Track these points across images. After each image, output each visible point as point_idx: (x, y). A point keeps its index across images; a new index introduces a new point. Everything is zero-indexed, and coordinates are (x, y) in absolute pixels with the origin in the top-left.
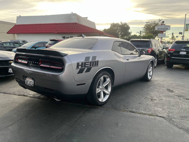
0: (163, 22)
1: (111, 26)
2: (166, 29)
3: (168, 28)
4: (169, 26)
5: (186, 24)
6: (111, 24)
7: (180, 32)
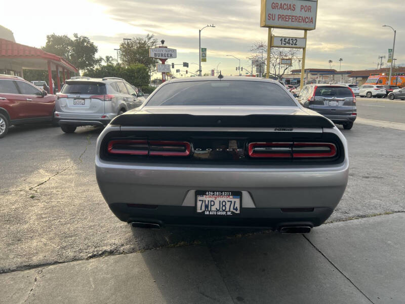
0: (163, 42)
1: (49, 42)
2: (169, 55)
3: (172, 54)
4: (174, 51)
5: (202, 49)
6: (48, 37)
7: (184, 63)
